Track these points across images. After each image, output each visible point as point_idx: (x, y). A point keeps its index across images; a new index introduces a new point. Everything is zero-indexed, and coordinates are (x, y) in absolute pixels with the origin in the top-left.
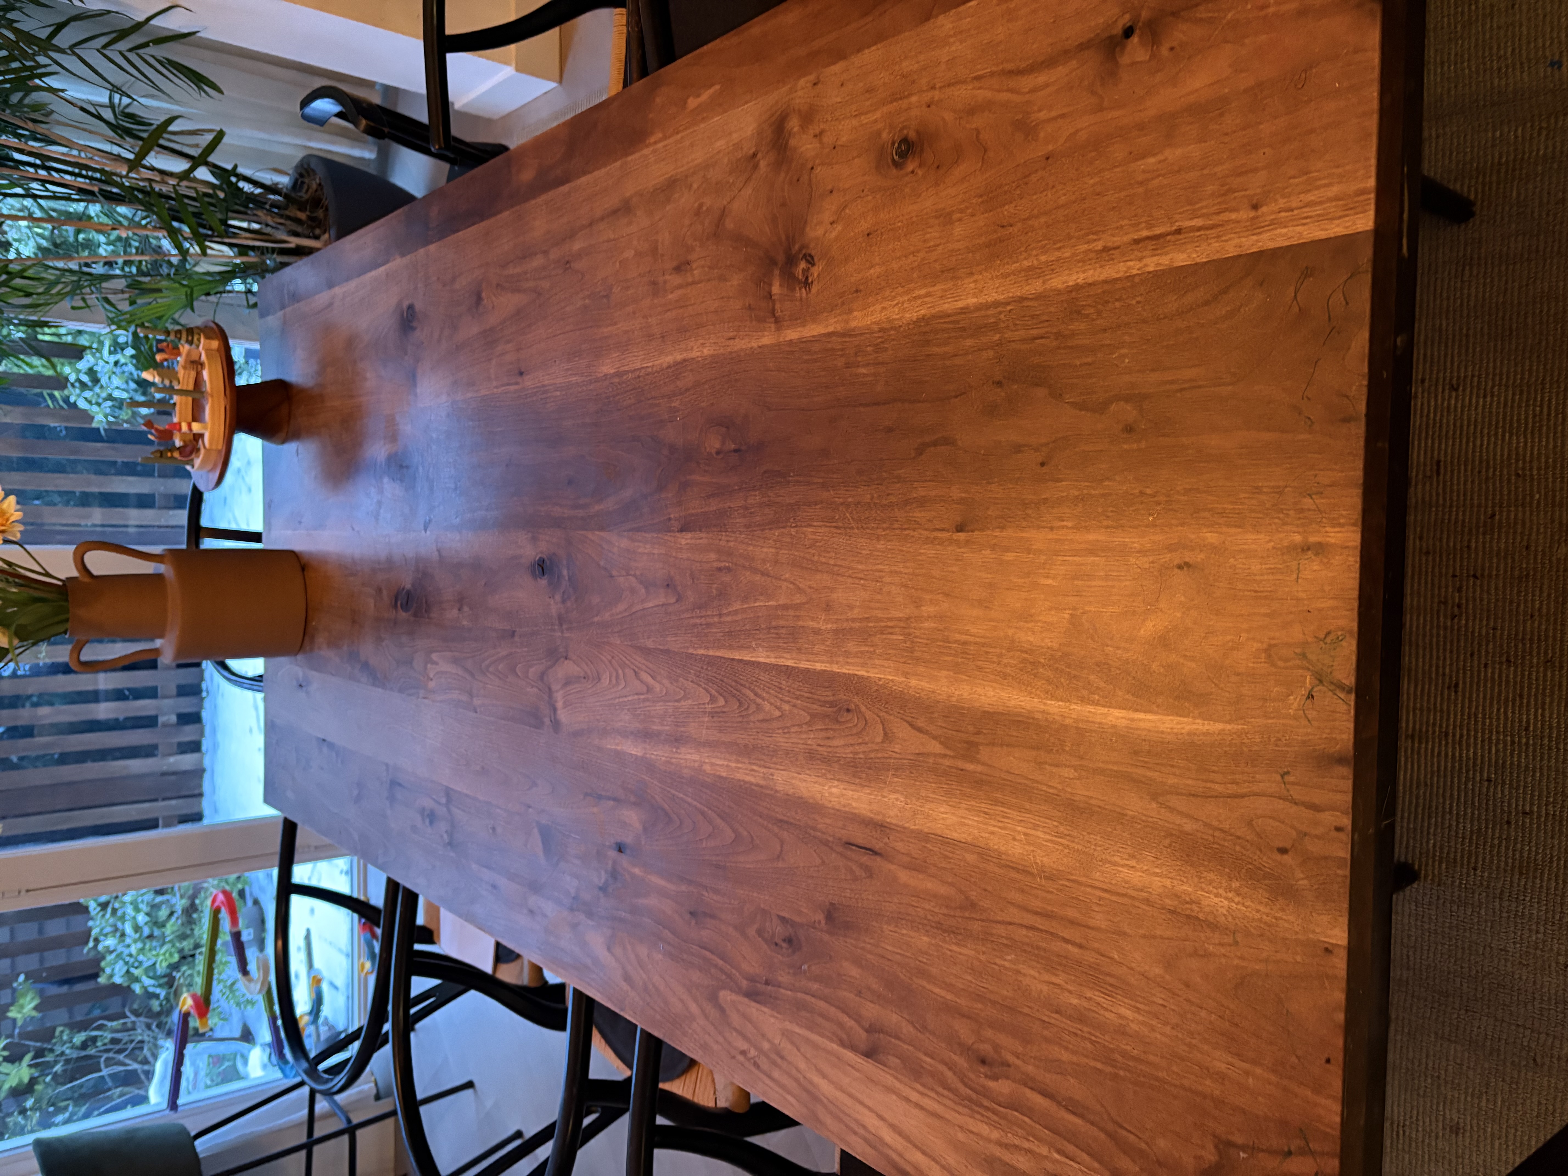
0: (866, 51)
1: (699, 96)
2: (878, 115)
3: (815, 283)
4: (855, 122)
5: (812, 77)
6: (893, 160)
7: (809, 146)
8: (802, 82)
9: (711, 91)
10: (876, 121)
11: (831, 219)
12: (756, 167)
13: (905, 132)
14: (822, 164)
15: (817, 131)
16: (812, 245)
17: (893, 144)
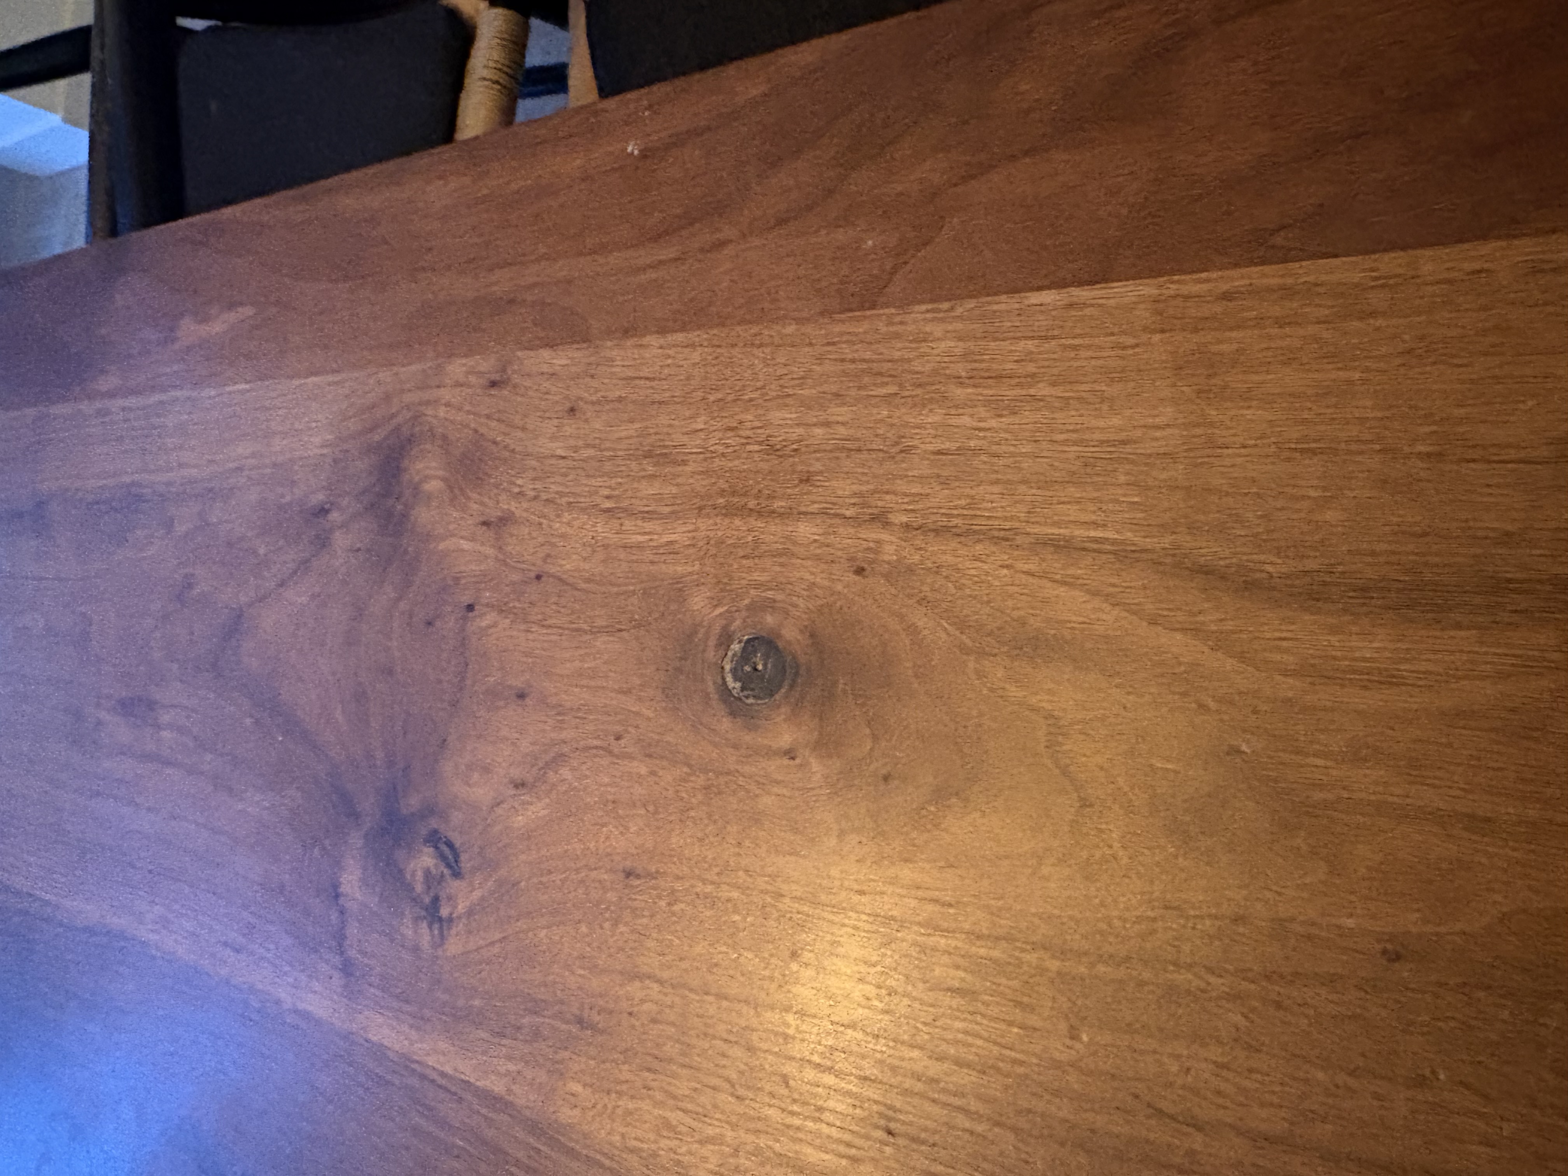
0: (652, 340)
1: (205, 319)
2: (679, 534)
3: (459, 927)
4: (603, 530)
5: (486, 364)
6: (724, 690)
7: (465, 545)
8: (457, 368)
9: (232, 317)
10: (671, 549)
11: (516, 773)
12: (323, 542)
13: (769, 619)
14: (501, 610)
15: (494, 514)
16: (457, 817)
17: (725, 639)
